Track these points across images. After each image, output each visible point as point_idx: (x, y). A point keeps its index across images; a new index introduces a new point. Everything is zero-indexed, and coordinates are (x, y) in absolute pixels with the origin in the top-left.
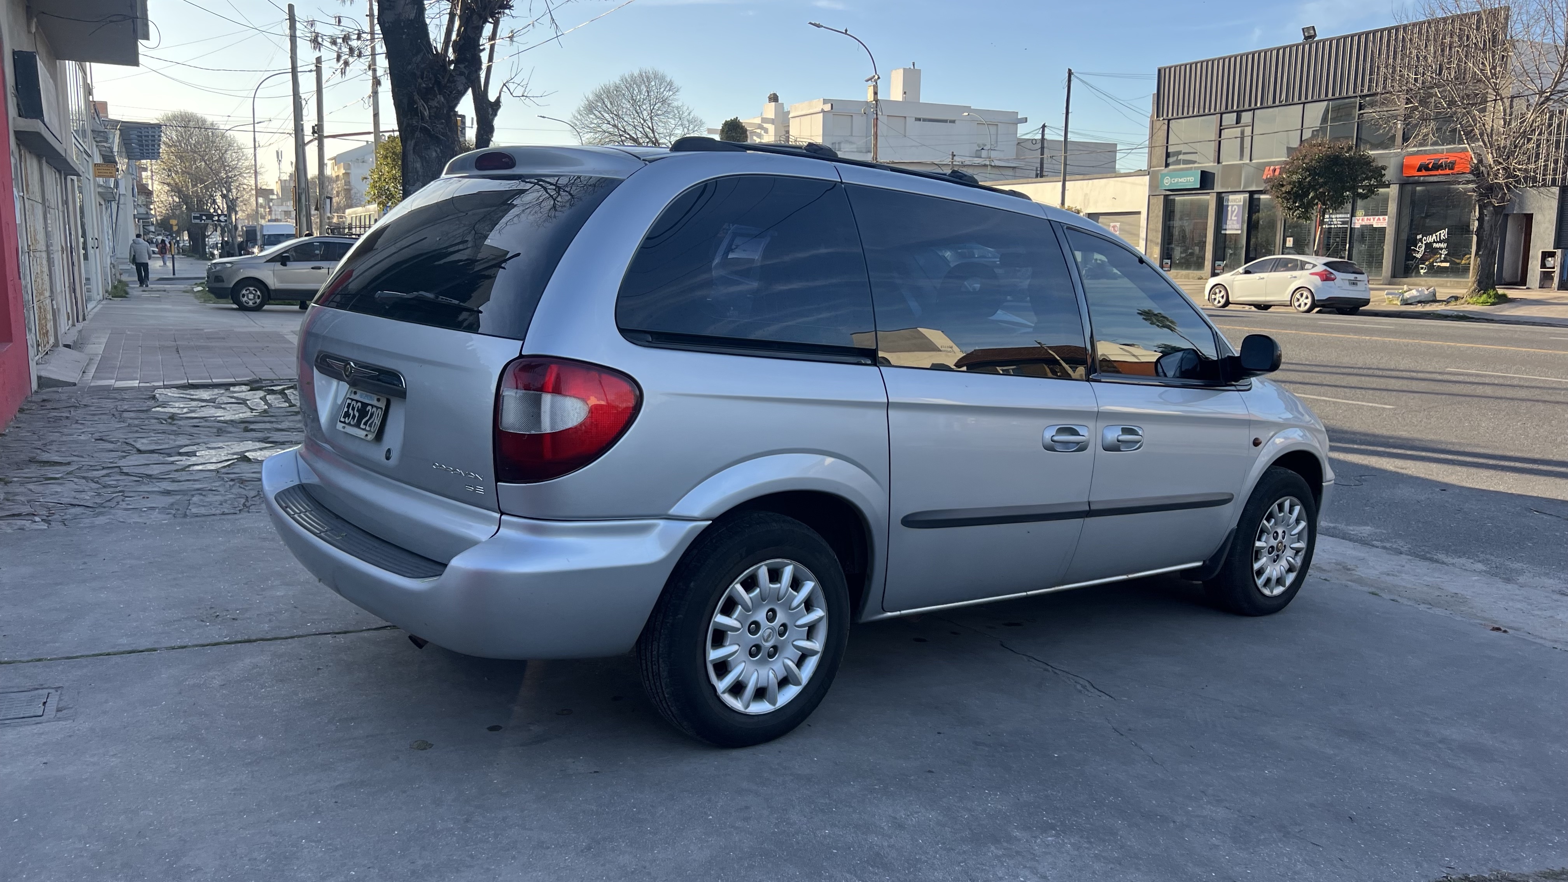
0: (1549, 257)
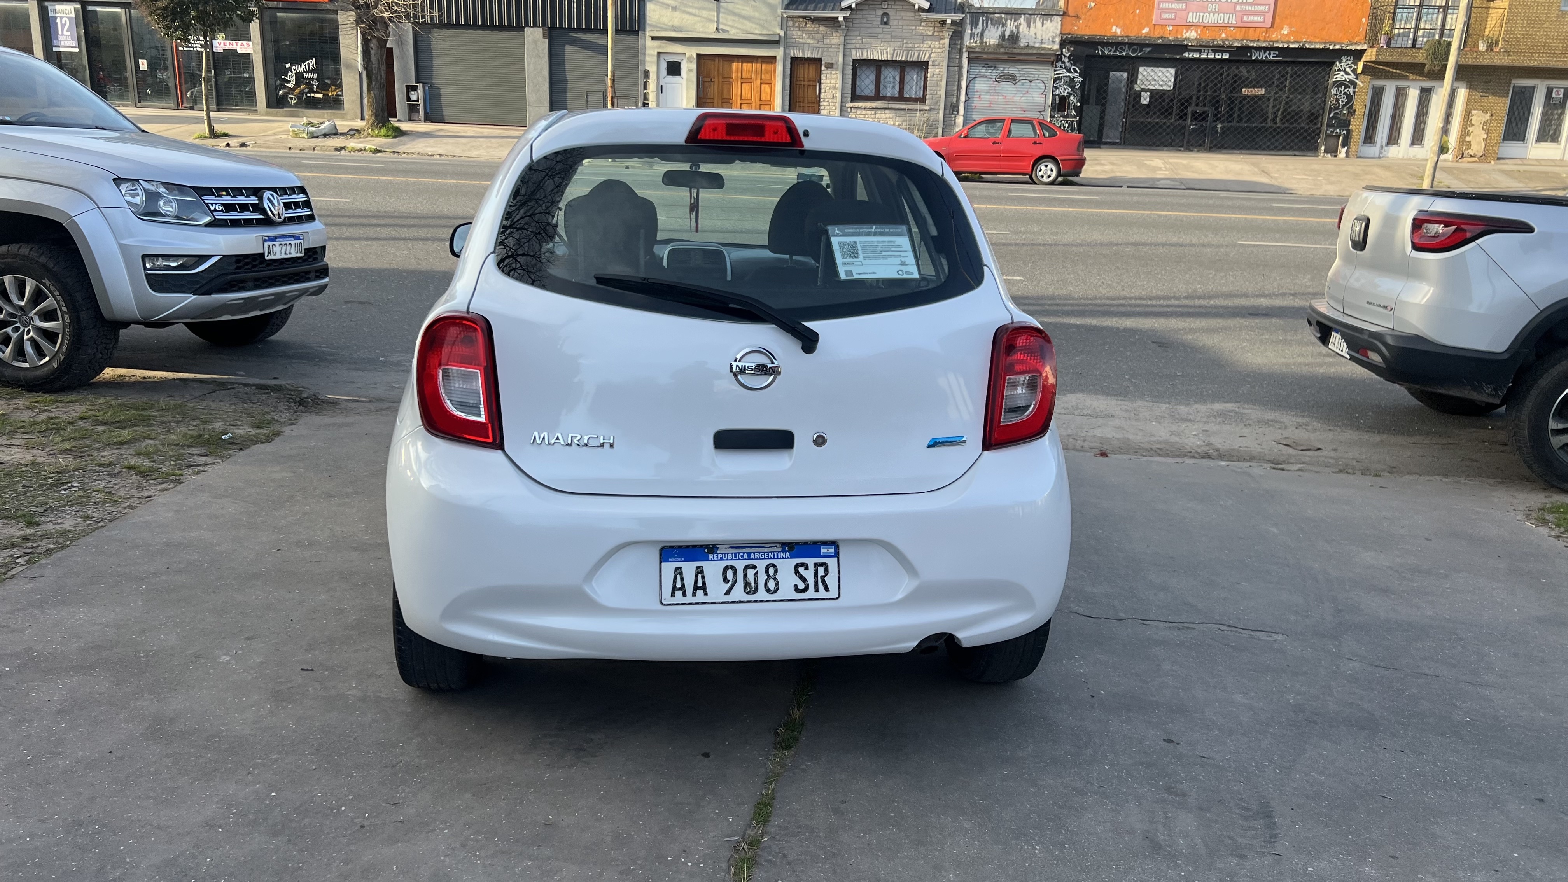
0: (412, 91)
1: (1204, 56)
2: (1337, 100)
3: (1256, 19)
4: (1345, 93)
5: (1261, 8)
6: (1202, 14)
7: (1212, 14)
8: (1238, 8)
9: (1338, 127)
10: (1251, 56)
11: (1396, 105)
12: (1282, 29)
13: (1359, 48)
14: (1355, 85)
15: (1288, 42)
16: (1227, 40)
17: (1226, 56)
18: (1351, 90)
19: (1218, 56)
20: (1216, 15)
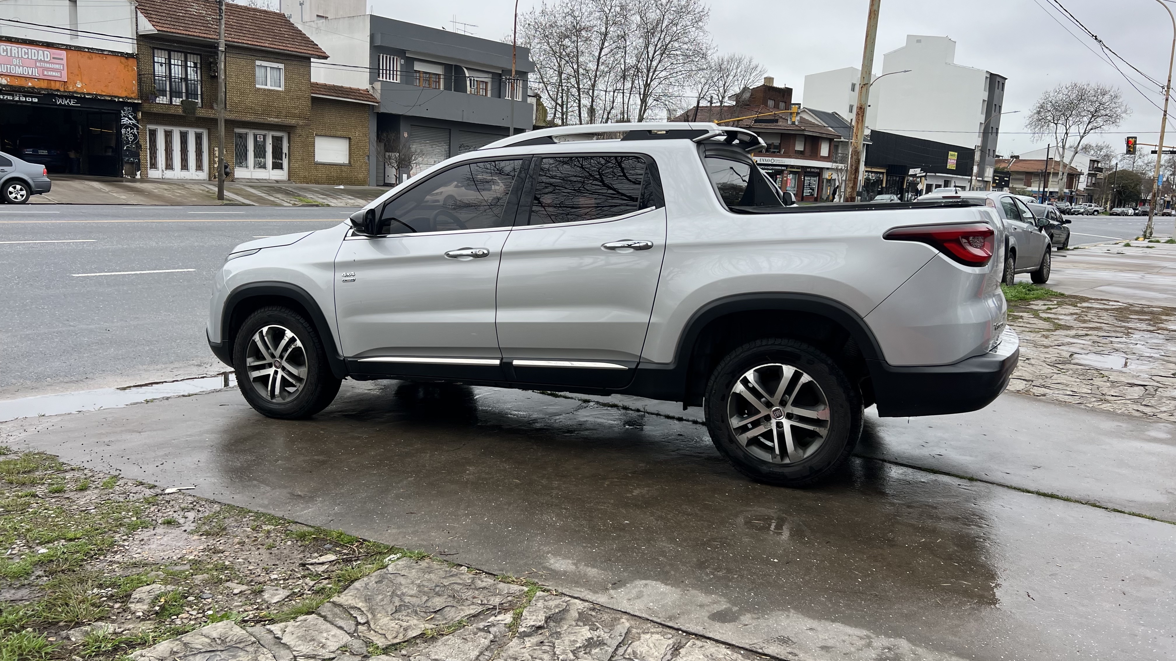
1: (17, 99)
2: (127, 138)
3: (54, 74)
4: (131, 133)
5: (57, 66)
6: (9, 66)
7: (17, 67)
8: (38, 64)
9: (132, 157)
10: (56, 101)
11: (166, 142)
12: (76, 83)
13: (136, 101)
14: (138, 128)
15: (84, 94)
16: (34, 88)
17: (36, 100)
18: (135, 131)
19: (29, 99)
20: (21, 68)
